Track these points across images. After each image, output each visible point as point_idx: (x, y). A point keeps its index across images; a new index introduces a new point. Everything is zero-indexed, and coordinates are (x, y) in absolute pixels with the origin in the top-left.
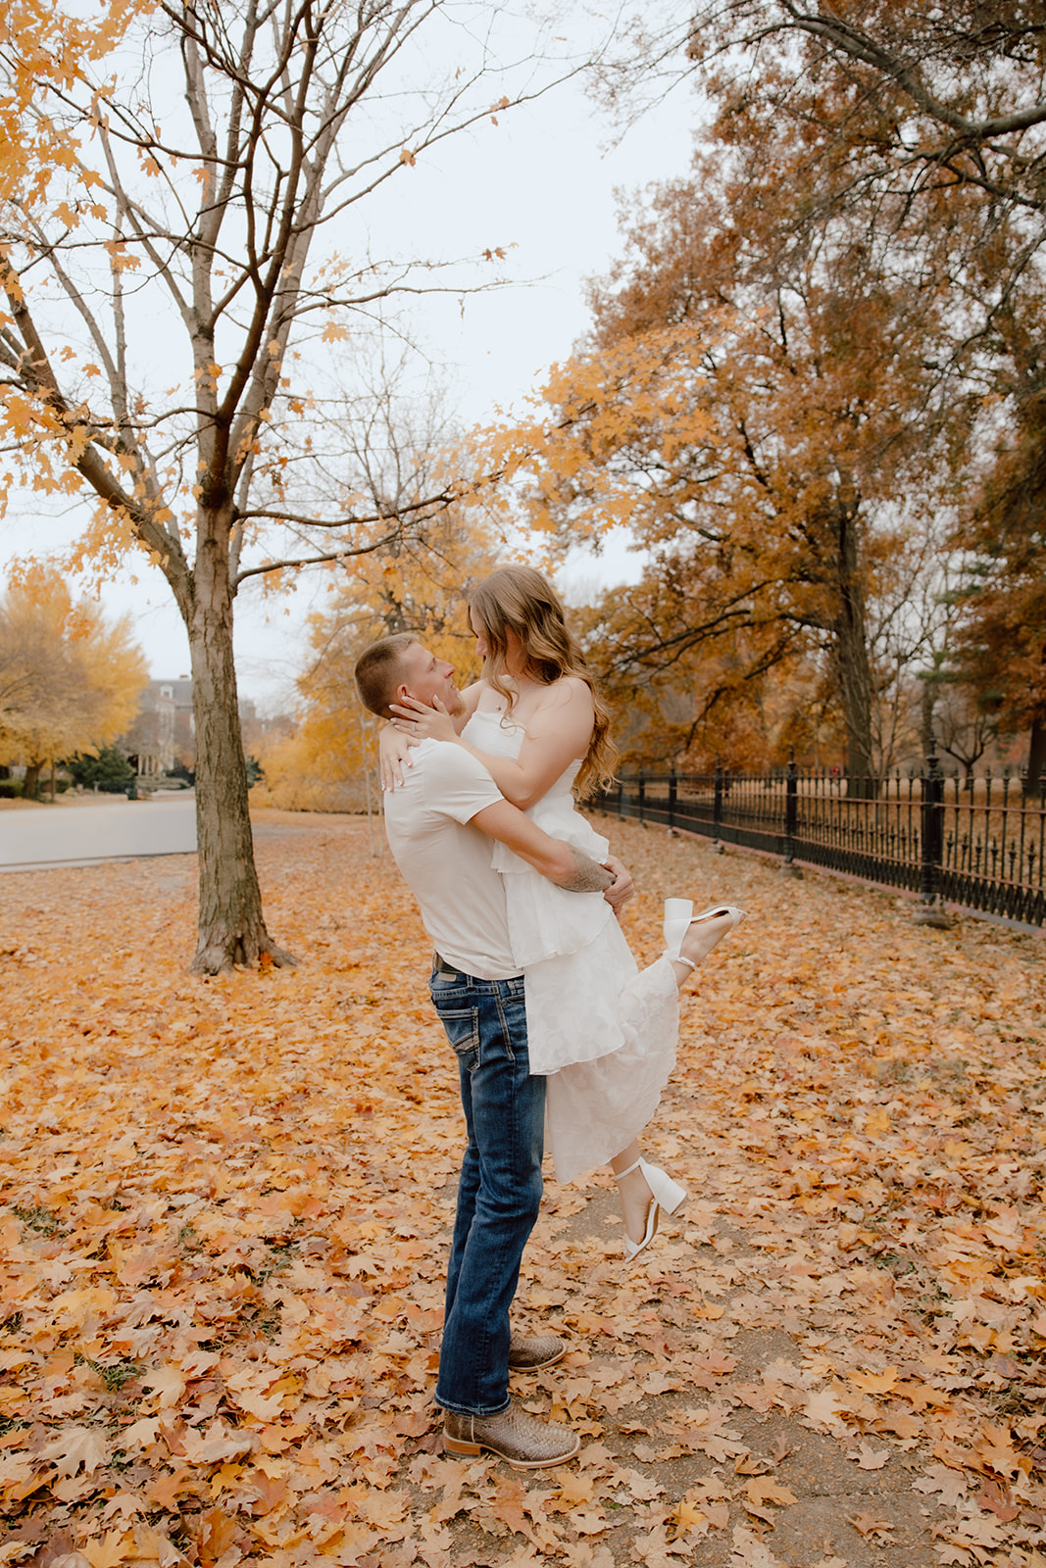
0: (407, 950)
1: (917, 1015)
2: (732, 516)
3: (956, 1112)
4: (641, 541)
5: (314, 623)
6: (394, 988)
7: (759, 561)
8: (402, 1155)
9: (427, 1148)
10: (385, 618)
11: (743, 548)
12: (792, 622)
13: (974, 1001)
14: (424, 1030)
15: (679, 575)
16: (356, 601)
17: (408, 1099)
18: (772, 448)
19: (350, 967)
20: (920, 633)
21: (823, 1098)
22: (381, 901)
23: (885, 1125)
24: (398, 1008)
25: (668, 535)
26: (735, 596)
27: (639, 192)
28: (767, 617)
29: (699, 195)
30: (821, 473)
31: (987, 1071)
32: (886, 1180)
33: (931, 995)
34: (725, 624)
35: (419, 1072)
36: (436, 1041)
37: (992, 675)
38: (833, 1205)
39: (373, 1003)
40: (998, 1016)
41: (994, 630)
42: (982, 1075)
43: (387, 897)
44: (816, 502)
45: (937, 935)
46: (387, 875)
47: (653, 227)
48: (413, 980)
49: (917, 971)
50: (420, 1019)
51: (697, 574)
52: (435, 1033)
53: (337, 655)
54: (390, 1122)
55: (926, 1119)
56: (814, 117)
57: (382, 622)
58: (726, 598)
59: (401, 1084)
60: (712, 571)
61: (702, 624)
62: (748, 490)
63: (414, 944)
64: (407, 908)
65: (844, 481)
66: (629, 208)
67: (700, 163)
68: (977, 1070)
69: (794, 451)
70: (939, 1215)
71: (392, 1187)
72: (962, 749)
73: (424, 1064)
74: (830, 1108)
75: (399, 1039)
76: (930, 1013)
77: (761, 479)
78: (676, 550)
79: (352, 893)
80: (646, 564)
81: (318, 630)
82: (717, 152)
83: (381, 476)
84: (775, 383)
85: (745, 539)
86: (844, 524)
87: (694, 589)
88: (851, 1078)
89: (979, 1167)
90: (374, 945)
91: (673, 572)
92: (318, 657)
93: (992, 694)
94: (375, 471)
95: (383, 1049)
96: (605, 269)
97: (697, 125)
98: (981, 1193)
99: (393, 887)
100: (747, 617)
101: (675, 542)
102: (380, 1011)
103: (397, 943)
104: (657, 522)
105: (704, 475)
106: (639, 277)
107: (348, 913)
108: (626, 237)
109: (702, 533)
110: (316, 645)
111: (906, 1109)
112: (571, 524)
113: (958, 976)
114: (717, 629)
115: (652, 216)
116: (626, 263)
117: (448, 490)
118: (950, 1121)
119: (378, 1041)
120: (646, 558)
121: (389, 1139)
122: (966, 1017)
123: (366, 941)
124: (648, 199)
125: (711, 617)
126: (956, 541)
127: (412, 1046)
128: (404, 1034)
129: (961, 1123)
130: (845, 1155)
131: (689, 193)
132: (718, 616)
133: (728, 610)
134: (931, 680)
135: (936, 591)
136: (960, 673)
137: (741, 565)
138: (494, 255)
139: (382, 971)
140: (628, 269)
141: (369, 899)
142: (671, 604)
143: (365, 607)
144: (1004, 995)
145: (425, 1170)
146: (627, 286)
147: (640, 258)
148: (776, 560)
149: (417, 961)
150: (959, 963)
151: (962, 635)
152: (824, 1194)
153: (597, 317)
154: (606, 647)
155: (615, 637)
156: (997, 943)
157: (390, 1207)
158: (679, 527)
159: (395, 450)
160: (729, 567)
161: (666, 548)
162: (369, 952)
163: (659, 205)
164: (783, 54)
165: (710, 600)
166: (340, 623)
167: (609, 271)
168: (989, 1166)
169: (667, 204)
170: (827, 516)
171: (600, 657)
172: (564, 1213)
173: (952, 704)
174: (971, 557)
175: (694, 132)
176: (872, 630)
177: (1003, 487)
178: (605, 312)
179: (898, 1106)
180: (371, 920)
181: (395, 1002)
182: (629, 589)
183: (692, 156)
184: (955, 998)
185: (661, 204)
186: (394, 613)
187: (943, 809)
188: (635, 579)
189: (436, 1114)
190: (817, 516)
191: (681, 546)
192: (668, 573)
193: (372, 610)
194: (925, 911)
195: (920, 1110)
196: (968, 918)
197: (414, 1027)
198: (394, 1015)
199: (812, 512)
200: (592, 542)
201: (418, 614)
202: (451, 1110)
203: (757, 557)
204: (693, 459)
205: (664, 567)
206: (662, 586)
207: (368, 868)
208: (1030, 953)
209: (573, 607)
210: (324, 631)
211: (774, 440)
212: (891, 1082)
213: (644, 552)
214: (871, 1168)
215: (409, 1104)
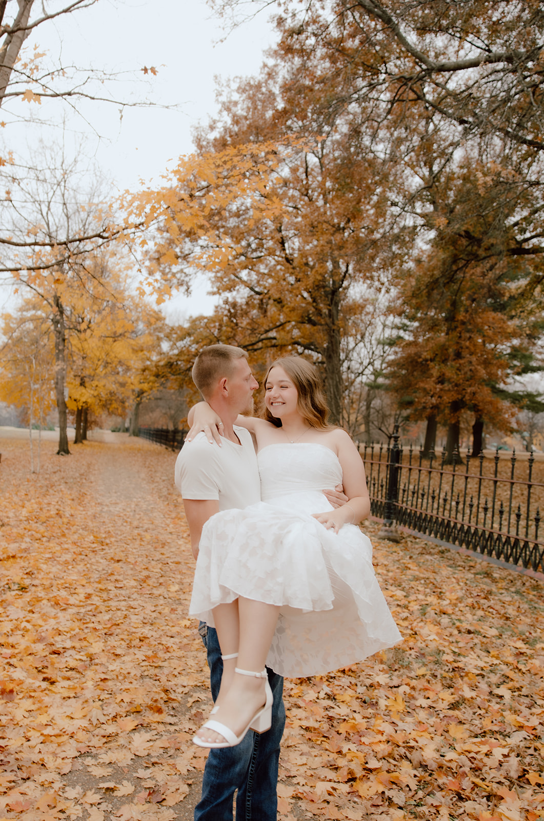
0: (51, 545)
1: (399, 609)
2: (270, 281)
3: (448, 697)
4: (215, 290)
5: (5, 319)
6: (40, 577)
7: (284, 309)
8: (36, 738)
9: (57, 732)
10: (52, 320)
11: (275, 300)
12: (299, 347)
13: (432, 599)
14: (60, 614)
15: (236, 313)
16: (34, 308)
17: (44, 679)
18: (294, 244)
19: (9, 558)
20: (368, 361)
21: (354, 681)
22: (35, 506)
23: (401, 706)
24: (42, 594)
25: (230, 288)
26: (267, 329)
27: (229, 80)
28: (285, 342)
29: (264, 90)
30: (322, 260)
31: (458, 659)
32: (415, 762)
33: (405, 594)
34: (260, 344)
35: (54, 653)
36: (69, 624)
37: (407, 388)
38: (381, 789)
39: (23, 589)
40: (450, 612)
41: (412, 362)
42: (455, 661)
43: (40, 503)
44: (319, 278)
45: (397, 548)
46: (41, 487)
47: (236, 103)
48: (54, 570)
49: (390, 574)
50: (57, 604)
51: (246, 313)
52: (68, 617)
53: (19, 340)
54: (27, 704)
55: (429, 702)
56: (336, 49)
57: (49, 323)
58: (263, 330)
59: (39, 665)
60: (254, 312)
61: (247, 343)
62: (279, 267)
63: (57, 540)
64: (53, 512)
65: (334, 267)
66: (223, 88)
67: (266, 69)
68: (450, 658)
69: (308, 247)
70: (461, 799)
71: (25, 776)
72: (387, 429)
73: (58, 646)
74: (361, 689)
75: (40, 622)
76: (406, 607)
77: (288, 260)
78: (234, 298)
79: (15, 499)
80: (217, 304)
81: (7, 324)
82: (276, 66)
83: (57, 231)
84: (299, 206)
85: (277, 296)
86: (334, 292)
87: (244, 322)
88: (369, 663)
89: (478, 749)
90: (28, 540)
91: (232, 311)
92: (6, 340)
93: (407, 398)
94: (53, 228)
95: (27, 631)
96: (206, 123)
97: (266, 48)
98: (486, 776)
99: (44, 496)
100: (274, 341)
101: (234, 293)
102: (27, 597)
103: (44, 539)
104: (225, 280)
105: (255, 255)
106: (225, 130)
107: (11, 514)
108: (220, 106)
109: (252, 289)
110: (5, 333)
111: (413, 693)
112: (174, 275)
113: (417, 579)
114: (255, 347)
115: (236, 97)
116: (219, 121)
117: (104, 231)
118: (445, 705)
119: (24, 624)
120: (218, 300)
121: (26, 721)
122: (431, 612)
123: (22, 537)
124: (234, 86)
125: (254, 340)
126: (390, 310)
127: (50, 628)
128: (45, 617)
129: (454, 706)
130: (379, 737)
131: (259, 87)
132: (257, 339)
133: (262, 337)
134: (373, 387)
135: (378, 337)
136: (390, 385)
137: (272, 309)
138: (149, 71)
139: (32, 562)
140: (220, 125)
141: (27, 504)
142: (229, 329)
143: (39, 313)
144: (450, 596)
145: (55, 754)
146: (218, 136)
147: (227, 119)
148: (293, 309)
149: (58, 554)
150: (414, 570)
151: (390, 364)
152: (371, 776)
153: (199, 151)
154: (189, 351)
155: (195, 346)
156: (430, 554)
157: (21, 798)
158: (238, 284)
159: (67, 216)
160: (265, 312)
161: (230, 296)
162: (24, 546)
163: (241, 91)
164: (323, 8)
165: (253, 330)
166: (23, 321)
167: (208, 124)
168: (484, 749)
169: (244, 91)
170: (324, 287)
171: (186, 357)
172: (171, 801)
173: (382, 401)
174: (397, 320)
175: (264, 51)
176: (342, 356)
177: (427, 280)
178: (204, 149)
179: (407, 689)
180: (28, 520)
181: (40, 588)
182: (206, 318)
183: (262, 65)
184: (421, 597)
185: (241, 90)
186: (58, 317)
187: (401, 468)
188: (209, 312)
189: (66, 695)
190: (319, 286)
191: (238, 296)
192: (229, 311)
193: (44, 315)
194: (386, 531)
195: (422, 693)
196: (410, 536)
197: (52, 611)
198: (39, 600)
199: (317, 283)
200: (185, 287)
201: (73, 320)
202: (78, 690)
203: (283, 307)
204: (249, 245)
205: (227, 307)
206: (225, 319)
207: (28, 481)
208: (452, 562)
209: (171, 325)
210: (12, 325)
211: (296, 240)
212: (396, 667)
213: (217, 296)
214: (402, 751)
215: (45, 685)
